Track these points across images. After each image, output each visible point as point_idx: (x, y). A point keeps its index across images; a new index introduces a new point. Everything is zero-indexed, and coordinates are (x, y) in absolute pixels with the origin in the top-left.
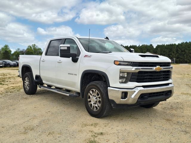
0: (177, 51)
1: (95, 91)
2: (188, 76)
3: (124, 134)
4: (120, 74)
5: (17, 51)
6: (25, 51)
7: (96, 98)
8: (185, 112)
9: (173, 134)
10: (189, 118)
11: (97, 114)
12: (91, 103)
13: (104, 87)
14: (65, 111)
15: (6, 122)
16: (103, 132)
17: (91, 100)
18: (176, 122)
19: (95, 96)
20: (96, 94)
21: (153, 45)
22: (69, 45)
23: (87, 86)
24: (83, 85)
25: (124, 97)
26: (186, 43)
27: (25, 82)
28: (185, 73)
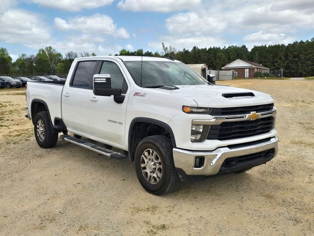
0: (286, 56)
1: (153, 152)
2: (302, 104)
3: (200, 227)
4: (192, 128)
5: (21, 59)
6: (34, 58)
7: (155, 164)
8: (295, 180)
9: (275, 226)
10: (301, 191)
11: (157, 190)
12: (145, 171)
13: (167, 146)
14: (104, 183)
15: (10, 206)
16: (166, 223)
17: (146, 165)
18: (281, 201)
19: (153, 161)
20: (153, 157)
21: (247, 47)
22: (108, 76)
23: (140, 144)
24: (133, 140)
25: (199, 164)
26: (302, 42)
27: (38, 127)
28: (299, 99)
